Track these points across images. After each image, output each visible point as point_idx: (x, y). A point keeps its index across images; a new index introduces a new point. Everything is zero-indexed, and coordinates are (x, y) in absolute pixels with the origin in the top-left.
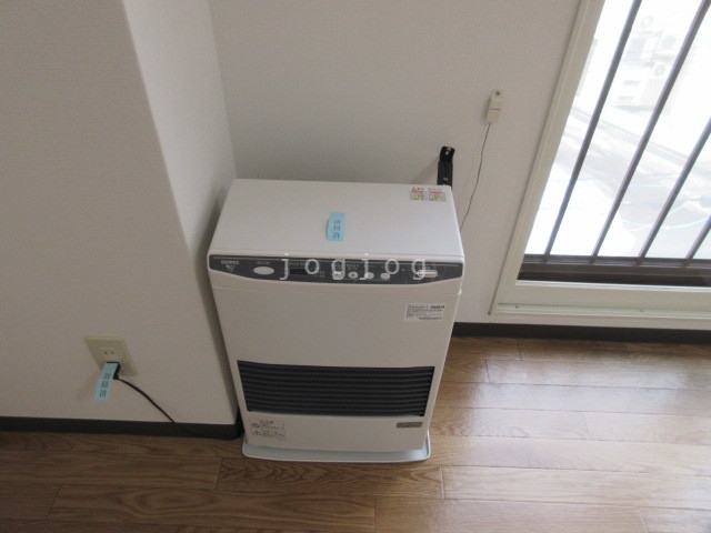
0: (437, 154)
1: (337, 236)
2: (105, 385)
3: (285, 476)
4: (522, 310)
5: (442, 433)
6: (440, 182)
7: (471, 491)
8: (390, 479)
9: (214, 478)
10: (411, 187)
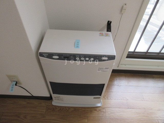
0: (106, 23)
1: (78, 47)
2: (12, 88)
3: (63, 110)
4: (127, 66)
5: (105, 99)
6: (108, 31)
7: (113, 115)
8: (91, 111)
9: (45, 111)
10: (99, 32)
